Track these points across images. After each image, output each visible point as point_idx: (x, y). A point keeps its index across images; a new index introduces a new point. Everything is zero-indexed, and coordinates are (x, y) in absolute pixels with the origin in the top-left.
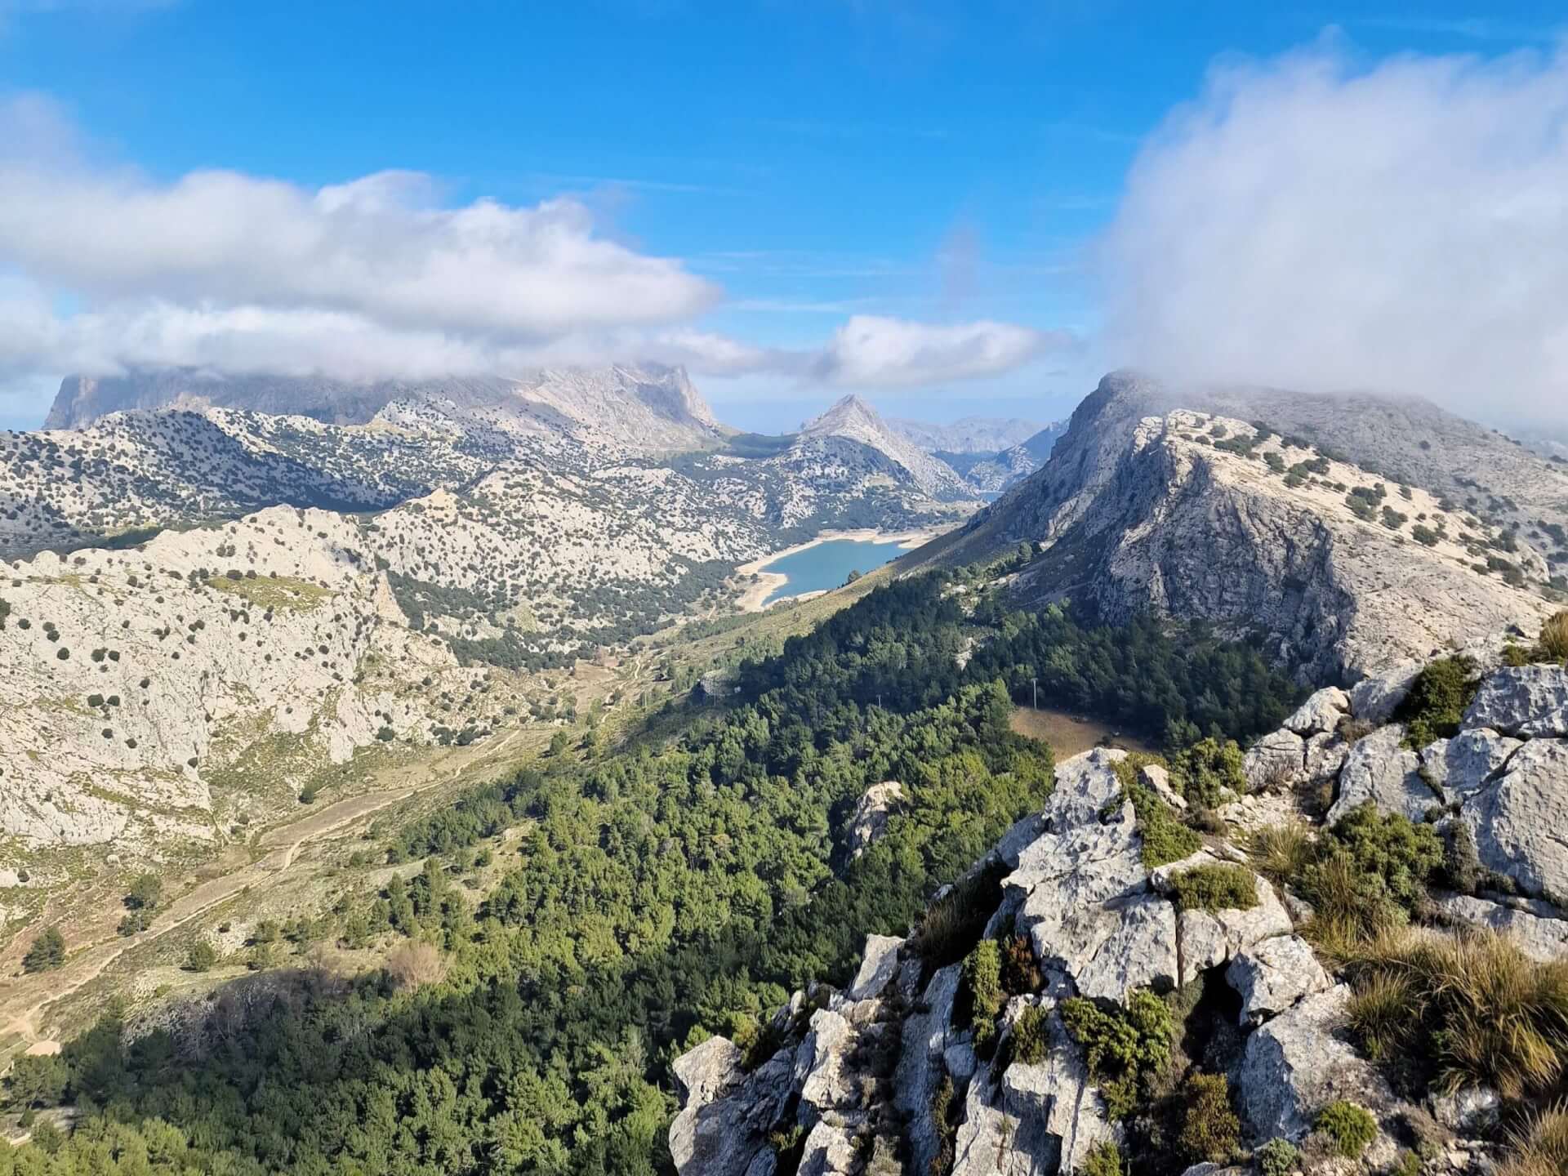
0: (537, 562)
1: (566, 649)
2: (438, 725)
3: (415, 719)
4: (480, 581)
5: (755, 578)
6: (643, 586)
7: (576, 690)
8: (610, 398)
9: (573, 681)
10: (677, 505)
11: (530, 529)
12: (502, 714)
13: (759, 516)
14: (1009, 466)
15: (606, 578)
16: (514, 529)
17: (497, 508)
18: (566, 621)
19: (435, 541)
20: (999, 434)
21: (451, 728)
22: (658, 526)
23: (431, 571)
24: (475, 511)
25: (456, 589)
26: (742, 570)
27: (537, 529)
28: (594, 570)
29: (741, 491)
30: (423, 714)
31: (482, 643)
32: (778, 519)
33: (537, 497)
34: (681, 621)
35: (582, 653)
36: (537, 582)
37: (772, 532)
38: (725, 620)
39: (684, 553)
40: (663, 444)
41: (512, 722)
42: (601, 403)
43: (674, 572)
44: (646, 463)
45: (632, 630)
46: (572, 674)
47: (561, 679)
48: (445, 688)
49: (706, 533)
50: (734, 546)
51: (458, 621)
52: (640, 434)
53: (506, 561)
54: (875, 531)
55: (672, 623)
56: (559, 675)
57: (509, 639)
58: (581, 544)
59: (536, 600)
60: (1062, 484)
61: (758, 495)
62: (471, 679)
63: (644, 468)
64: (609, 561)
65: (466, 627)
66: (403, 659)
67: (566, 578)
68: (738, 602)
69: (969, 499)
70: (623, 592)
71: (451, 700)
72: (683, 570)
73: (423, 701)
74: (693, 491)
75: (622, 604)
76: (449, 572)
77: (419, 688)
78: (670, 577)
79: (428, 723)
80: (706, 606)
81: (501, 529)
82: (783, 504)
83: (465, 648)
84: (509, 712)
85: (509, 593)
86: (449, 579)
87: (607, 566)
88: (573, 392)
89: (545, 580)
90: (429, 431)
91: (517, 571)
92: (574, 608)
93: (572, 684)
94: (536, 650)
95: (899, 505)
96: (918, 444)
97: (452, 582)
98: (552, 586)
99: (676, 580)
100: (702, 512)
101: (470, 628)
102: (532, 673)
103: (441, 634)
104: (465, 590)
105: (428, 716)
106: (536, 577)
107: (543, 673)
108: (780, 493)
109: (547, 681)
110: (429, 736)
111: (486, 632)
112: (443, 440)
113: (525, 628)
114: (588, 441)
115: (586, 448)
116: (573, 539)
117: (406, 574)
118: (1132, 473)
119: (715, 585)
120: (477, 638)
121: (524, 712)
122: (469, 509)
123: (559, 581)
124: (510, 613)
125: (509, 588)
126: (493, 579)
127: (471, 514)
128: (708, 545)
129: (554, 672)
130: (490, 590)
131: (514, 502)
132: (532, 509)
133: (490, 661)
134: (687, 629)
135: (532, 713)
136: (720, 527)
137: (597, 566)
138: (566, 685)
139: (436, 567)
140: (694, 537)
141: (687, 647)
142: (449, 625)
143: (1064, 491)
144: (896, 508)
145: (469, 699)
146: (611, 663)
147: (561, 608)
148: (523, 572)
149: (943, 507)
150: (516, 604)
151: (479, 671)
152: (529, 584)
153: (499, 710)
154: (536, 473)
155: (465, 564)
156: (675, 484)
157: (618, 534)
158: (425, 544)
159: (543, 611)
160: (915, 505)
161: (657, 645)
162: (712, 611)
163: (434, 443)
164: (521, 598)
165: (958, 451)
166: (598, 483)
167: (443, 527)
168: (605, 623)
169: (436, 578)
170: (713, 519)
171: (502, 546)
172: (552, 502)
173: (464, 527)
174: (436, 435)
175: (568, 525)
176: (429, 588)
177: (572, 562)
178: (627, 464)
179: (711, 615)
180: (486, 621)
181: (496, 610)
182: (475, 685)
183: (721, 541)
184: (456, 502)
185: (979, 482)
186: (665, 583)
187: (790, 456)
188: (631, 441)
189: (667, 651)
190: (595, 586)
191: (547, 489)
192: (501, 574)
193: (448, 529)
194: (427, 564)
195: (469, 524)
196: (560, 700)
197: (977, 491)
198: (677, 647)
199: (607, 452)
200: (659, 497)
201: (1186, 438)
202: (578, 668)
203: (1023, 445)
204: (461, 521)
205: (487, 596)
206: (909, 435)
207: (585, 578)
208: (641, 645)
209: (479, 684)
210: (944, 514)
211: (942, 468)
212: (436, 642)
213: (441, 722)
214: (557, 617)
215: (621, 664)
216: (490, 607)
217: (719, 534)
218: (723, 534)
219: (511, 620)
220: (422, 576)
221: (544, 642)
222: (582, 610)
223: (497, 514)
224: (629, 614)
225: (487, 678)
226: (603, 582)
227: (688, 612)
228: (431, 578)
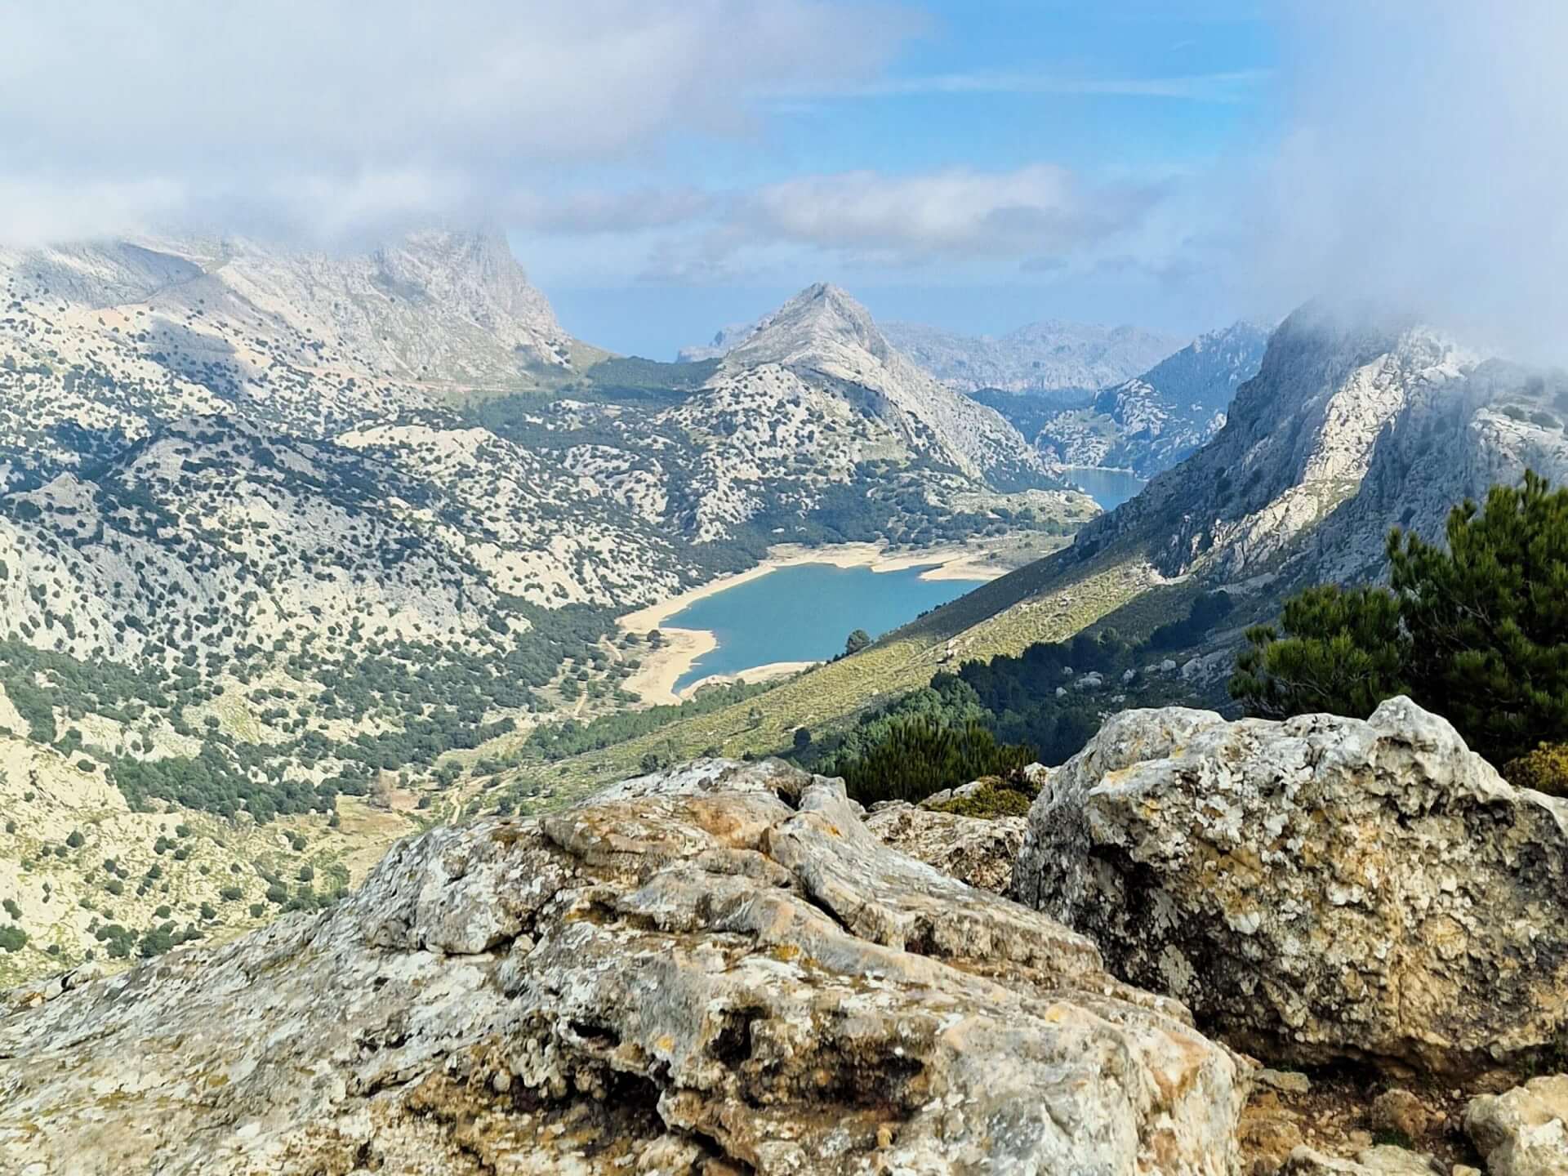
0: (252, 611)
1: (317, 776)
2: (104, 922)
3: (61, 910)
4: (150, 650)
5: (654, 636)
6: (446, 654)
7: (345, 852)
8: (357, 289)
9: (336, 836)
10: (500, 499)
11: (235, 548)
12: (217, 900)
13: (654, 519)
14: (1119, 419)
15: (380, 640)
16: (207, 548)
17: (173, 509)
18: (313, 724)
19: (63, 573)
20: (1096, 355)
21: (126, 926)
22: (469, 541)
23: (59, 630)
24: (132, 514)
25: (106, 663)
26: (630, 624)
27: (249, 548)
28: (356, 626)
29: (617, 471)
30: (75, 901)
31: (163, 765)
32: (690, 524)
33: (244, 488)
34: (525, 722)
35: (348, 784)
36: (253, 649)
37: (683, 552)
38: (607, 719)
39: (518, 591)
40: (462, 377)
41: (237, 913)
42: (341, 299)
43: (503, 629)
44: (437, 418)
45: (435, 739)
46: (334, 823)
47: (314, 832)
48: (109, 851)
49: (560, 554)
50: (613, 578)
51: (117, 725)
52: (418, 360)
53: (197, 610)
54: (874, 548)
55: (508, 725)
56: (309, 824)
57: (211, 758)
58: (331, 578)
59: (255, 684)
60: (1257, 477)
61: (651, 479)
62: (156, 834)
63: (436, 428)
64: (384, 610)
65: (133, 736)
66: (29, 798)
67: (307, 641)
68: (629, 685)
69: (1045, 484)
70: (412, 668)
71: (123, 875)
72: (521, 625)
73: (71, 875)
74: (530, 472)
75: (414, 691)
76: (90, 631)
77: (61, 852)
78: (497, 637)
79: (85, 917)
80: (569, 692)
81: (182, 548)
82: (699, 495)
83: (132, 776)
84: (231, 895)
85: (203, 670)
86: (92, 644)
87: (380, 617)
88: (289, 277)
89: (268, 646)
90: (16, 354)
91: (216, 629)
92: (326, 699)
93: (334, 842)
94: (262, 778)
95: (919, 495)
96: (942, 374)
97: (98, 651)
98: (282, 656)
99: (509, 643)
100: (548, 512)
101: (139, 738)
102: (260, 822)
103: (88, 749)
104: (121, 667)
105: (84, 904)
106: (251, 640)
107: (280, 823)
108: (692, 474)
109: (289, 836)
110: (89, 941)
111: (168, 745)
112: (44, 371)
113: (239, 738)
114: (319, 373)
115: (317, 386)
116: (318, 568)
117: (13, 636)
118: (1405, 469)
119: (582, 653)
120: (153, 757)
121: (257, 893)
122: (123, 512)
123: (295, 647)
124: (208, 709)
125: (203, 660)
126: (172, 643)
127: (126, 520)
128: (564, 577)
129: (300, 819)
130: (169, 665)
131: (204, 497)
132: (236, 512)
133: (182, 800)
134: (539, 738)
135: (272, 897)
136: (585, 541)
137: (363, 617)
138: (325, 844)
139: (67, 622)
140: (537, 562)
141: (546, 772)
142: (98, 731)
143: (1259, 490)
144: (913, 503)
145: (155, 873)
146: (404, 801)
147: (301, 700)
148: (228, 632)
149: (1002, 502)
150: (219, 691)
151: (168, 820)
152: (240, 653)
153: (210, 893)
154: (240, 441)
155: (119, 616)
156: (495, 459)
157: (399, 557)
158: (44, 578)
159: (271, 704)
160: (952, 498)
161: (484, 768)
162: (581, 702)
163: (29, 378)
164: (226, 680)
165: (1018, 387)
166: (351, 459)
167: (77, 545)
168: (385, 727)
169: (69, 643)
170: (569, 526)
171: (187, 582)
172: (274, 497)
173: (116, 547)
174: (31, 363)
175: (304, 541)
176: (58, 662)
177: (316, 611)
178: (403, 420)
179: (580, 710)
180: (165, 724)
181: (182, 703)
182: (162, 845)
183: (588, 569)
184: (97, 497)
185: (1060, 450)
186: (490, 649)
187: (709, 403)
188: (402, 373)
189: (508, 779)
190: (361, 657)
191: (263, 472)
192: (188, 636)
193: (86, 549)
194: (50, 617)
195: (125, 539)
196: (317, 871)
197: (1058, 467)
198: (524, 771)
199: (356, 394)
200: (466, 483)
201: (1515, 415)
202: (343, 811)
203: (1144, 379)
204: (110, 534)
205: (164, 676)
206: (924, 358)
207: (339, 642)
208: (456, 768)
209: (171, 845)
210: (1004, 514)
211: (995, 424)
212: (85, 767)
213: (108, 915)
214: (295, 716)
215: (423, 804)
216: (171, 697)
217: (583, 554)
218: (591, 554)
219: (212, 722)
220: (44, 640)
221: (275, 762)
222: (340, 703)
223: (173, 520)
224: (428, 708)
225: (183, 832)
226: (374, 650)
227: (537, 705)
228: (60, 643)
